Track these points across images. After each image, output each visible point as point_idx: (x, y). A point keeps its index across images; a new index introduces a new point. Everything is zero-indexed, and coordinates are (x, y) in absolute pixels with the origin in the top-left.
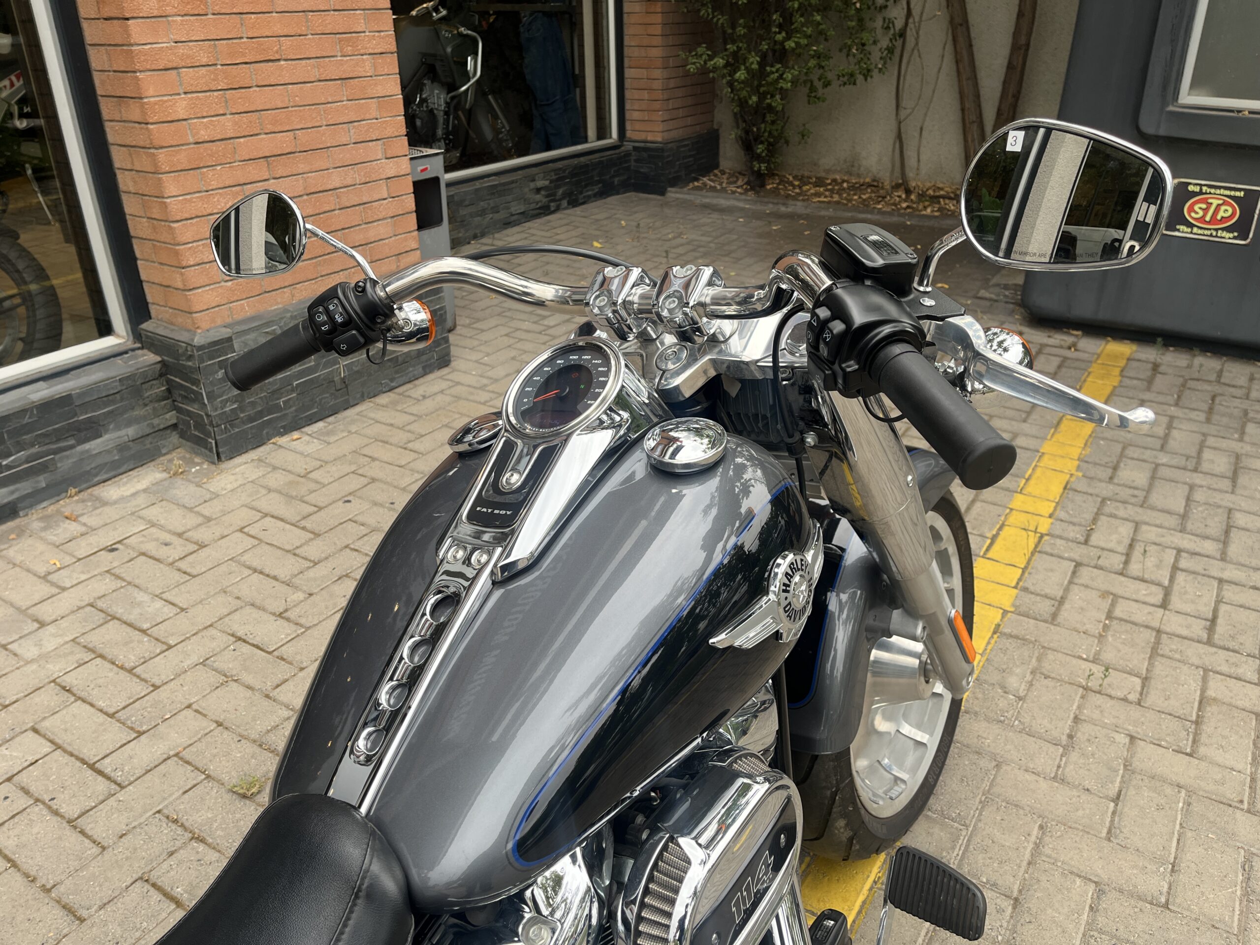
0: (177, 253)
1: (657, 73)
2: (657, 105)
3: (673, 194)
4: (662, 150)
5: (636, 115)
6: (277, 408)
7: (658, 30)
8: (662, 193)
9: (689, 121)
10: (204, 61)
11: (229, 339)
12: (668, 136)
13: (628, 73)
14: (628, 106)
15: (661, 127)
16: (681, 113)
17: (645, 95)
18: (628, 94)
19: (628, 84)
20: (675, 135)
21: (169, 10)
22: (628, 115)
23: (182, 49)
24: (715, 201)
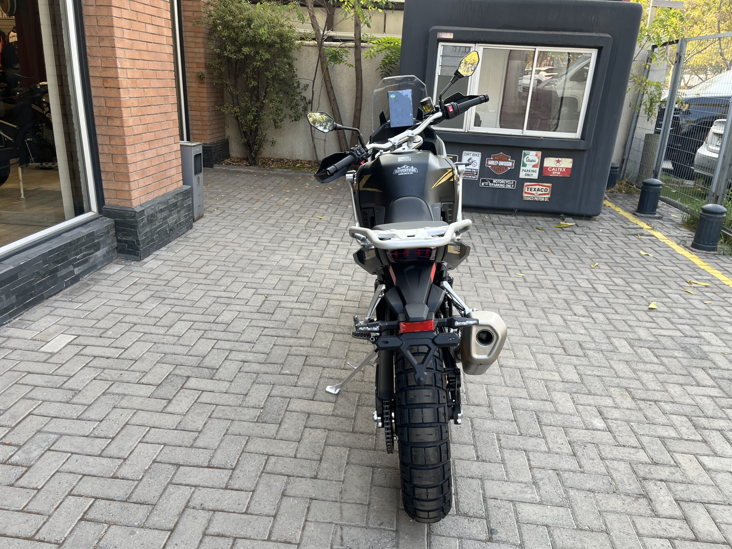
0: (128, 176)
1: (206, 114)
2: (206, 127)
3: (217, 167)
4: (211, 147)
5: (195, 132)
6: (153, 240)
7: (205, 95)
8: (212, 167)
9: (217, 135)
10: (136, 105)
11: (144, 210)
12: (211, 141)
13: (190, 113)
14: (190, 128)
15: (209, 137)
16: (215, 131)
17: (200, 123)
18: (190, 122)
19: (190, 118)
20: (214, 140)
21: (129, 86)
22: (191, 132)
23: (132, 100)
24: (238, 170)
